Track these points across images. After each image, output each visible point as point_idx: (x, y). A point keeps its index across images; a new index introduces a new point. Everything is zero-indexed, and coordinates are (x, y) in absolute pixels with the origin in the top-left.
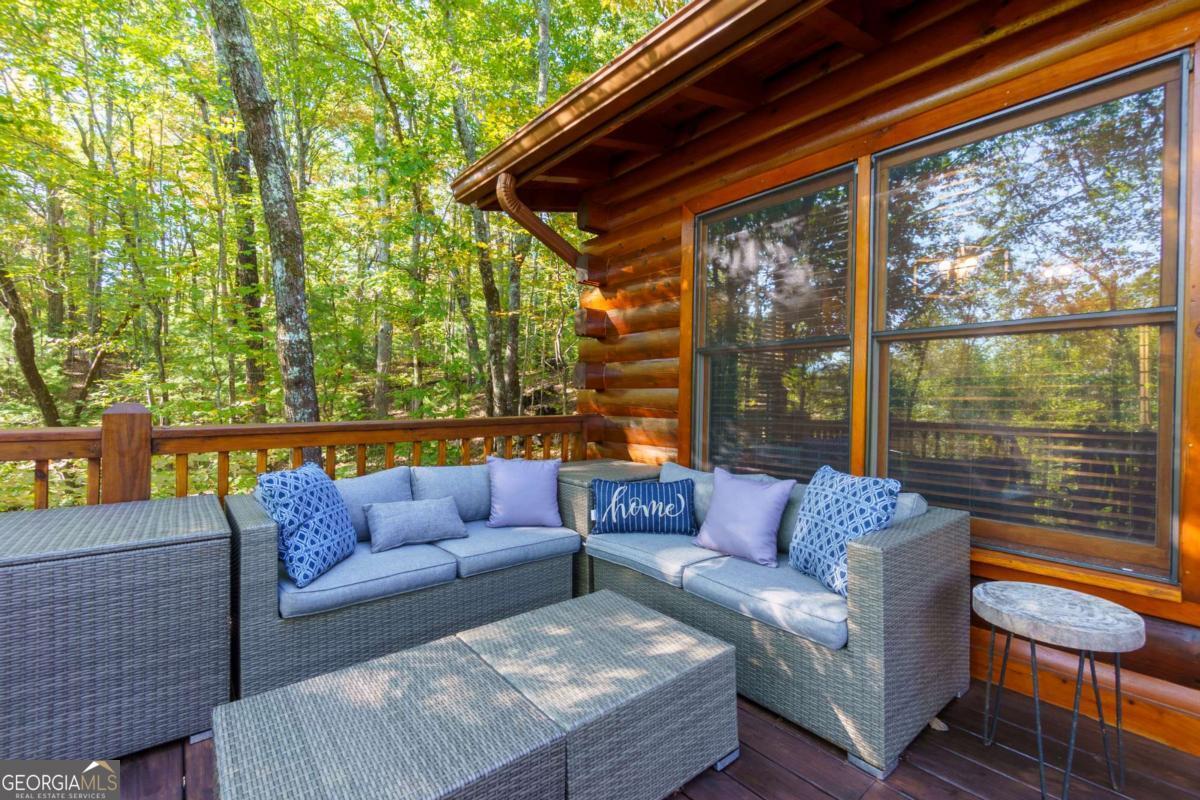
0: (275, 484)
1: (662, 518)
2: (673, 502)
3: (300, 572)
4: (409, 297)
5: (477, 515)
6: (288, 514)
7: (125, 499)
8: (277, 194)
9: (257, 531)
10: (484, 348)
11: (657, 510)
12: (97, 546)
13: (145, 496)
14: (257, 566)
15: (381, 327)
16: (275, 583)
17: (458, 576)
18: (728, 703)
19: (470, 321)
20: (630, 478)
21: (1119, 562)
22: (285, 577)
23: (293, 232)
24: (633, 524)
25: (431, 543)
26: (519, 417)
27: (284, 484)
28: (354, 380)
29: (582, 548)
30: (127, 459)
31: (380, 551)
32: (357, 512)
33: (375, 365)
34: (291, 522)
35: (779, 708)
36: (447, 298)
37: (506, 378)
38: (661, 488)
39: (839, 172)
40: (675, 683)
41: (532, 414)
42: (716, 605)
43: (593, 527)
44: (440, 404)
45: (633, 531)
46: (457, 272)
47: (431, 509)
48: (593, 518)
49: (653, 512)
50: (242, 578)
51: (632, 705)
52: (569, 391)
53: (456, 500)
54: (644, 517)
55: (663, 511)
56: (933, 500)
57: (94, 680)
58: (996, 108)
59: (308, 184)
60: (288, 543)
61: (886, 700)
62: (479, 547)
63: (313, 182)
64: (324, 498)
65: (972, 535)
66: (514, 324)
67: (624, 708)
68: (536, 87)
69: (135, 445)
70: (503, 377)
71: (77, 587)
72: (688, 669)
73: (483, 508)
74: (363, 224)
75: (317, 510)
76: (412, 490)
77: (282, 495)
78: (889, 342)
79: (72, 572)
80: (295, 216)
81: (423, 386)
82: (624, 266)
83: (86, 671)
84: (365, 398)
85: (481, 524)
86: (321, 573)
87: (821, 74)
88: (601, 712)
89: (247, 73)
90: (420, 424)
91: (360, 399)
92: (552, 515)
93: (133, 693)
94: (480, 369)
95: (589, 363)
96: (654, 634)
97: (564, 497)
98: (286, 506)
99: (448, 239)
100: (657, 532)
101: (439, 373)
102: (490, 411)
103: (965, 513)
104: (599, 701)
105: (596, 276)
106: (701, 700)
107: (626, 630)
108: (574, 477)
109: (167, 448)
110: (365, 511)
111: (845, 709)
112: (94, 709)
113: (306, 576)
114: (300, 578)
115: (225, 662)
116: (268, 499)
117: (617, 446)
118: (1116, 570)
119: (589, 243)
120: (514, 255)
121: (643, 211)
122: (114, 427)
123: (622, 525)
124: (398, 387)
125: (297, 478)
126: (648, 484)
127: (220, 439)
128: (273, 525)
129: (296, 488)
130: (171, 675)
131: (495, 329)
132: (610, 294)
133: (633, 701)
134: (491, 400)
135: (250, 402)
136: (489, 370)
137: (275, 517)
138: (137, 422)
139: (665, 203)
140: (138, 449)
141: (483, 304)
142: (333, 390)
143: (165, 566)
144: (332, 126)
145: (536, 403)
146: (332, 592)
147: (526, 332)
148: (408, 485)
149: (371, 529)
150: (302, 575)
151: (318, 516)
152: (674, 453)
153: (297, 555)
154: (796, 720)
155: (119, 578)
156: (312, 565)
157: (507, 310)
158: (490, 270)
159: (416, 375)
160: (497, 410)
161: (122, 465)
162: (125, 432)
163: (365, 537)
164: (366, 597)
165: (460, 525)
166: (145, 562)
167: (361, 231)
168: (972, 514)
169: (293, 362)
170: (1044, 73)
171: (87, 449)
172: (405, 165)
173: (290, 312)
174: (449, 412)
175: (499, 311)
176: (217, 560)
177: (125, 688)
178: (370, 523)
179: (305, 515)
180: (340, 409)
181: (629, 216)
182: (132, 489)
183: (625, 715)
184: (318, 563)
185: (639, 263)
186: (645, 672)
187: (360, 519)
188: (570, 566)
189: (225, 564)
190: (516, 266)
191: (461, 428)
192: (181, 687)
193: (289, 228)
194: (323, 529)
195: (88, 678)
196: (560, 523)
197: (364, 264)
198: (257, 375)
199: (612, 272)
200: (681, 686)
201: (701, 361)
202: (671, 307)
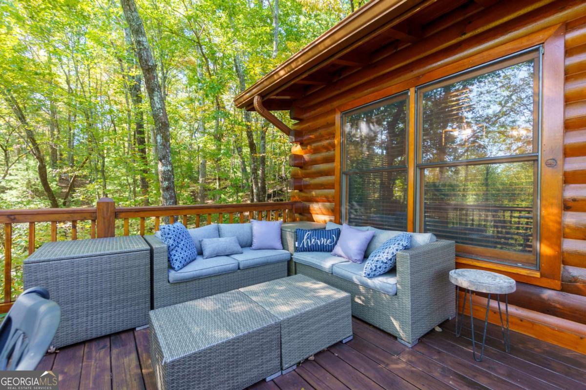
0: (166, 230)
1: (326, 246)
2: (331, 239)
3: (176, 265)
4: (214, 148)
5: (247, 244)
6: (171, 242)
7: (106, 236)
8: (158, 106)
9: (160, 248)
10: (249, 171)
11: (324, 242)
12: (102, 252)
13: (113, 235)
14: (160, 262)
15: (201, 162)
16: (167, 269)
17: (239, 269)
18: (348, 316)
19: (242, 158)
20: (313, 228)
21: (516, 262)
22: (171, 267)
23: (165, 122)
24: (313, 248)
25: (227, 255)
26: (266, 202)
27: (169, 229)
28: (189, 187)
29: (291, 258)
30: (106, 220)
31: (206, 258)
32: (196, 242)
33: (198, 179)
34: (172, 245)
35: (371, 321)
36: (232, 147)
37: (259, 185)
38: (325, 233)
39: (402, 94)
40: (324, 306)
41: (272, 202)
42: (346, 280)
43: (297, 250)
44: (229, 197)
45: (314, 251)
46: (236, 136)
47: (227, 241)
48: (297, 245)
49: (322, 243)
50: (155, 266)
51: (307, 313)
52: (289, 191)
53: (237, 237)
54: (318, 245)
55: (326, 242)
56: (439, 236)
57: (102, 303)
58: (466, 68)
59: (167, 95)
60: (171, 253)
61: (411, 316)
62: (247, 257)
63: (168, 94)
64: (184, 236)
65: (456, 251)
66: (263, 160)
67: (304, 314)
68: (273, 48)
69: (109, 214)
70: (258, 185)
71: (96, 268)
72: (330, 301)
73: (249, 241)
74: (192, 114)
75: (182, 240)
76: (219, 234)
77: (169, 234)
78: (424, 169)
79: (94, 262)
80: (165, 115)
81: (221, 189)
82: (311, 135)
83: (99, 300)
84: (194, 195)
85: (248, 248)
86: (184, 266)
87: (395, 51)
88: (295, 314)
89: (145, 53)
90: (220, 206)
91: (192, 196)
92: (278, 244)
93: (115, 309)
94: (248, 181)
95: (295, 179)
96: (318, 289)
97: (284, 237)
98: (170, 238)
99: (232, 121)
100: (324, 251)
101: (228, 182)
102: (252, 200)
103: (454, 242)
104: (294, 311)
105: (299, 139)
106: (336, 314)
107: (306, 288)
108: (287, 228)
109: (121, 216)
110: (200, 242)
111: (395, 319)
112: (102, 315)
113: (178, 267)
114: (176, 267)
115: (148, 299)
116: (164, 235)
117: (308, 216)
118: (515, 265)
119: (295, 124)
120: (263, 128)
121: (319, 110)
122: (101, 207)
123: (309, 249)
124: (209, 190)
125: (174, 227)
126: (321, 231)
127: (141, 212)
128: (166, 246)
129: (174, 231)
130: (129, 303)
131: (254, 162)
132: (305, 147)
133: (307, 311)
134: (253, 196)
135: (143, 197)
136: (252, 181)
137: (166, 243)
138: (110, 205)
139: (328, 107)
140: (110, 216)
141: (249, 150)
142: (179, 192)
143: (126, 260)
144: (177, 68)
145: (274, 197)
146: (189, 273)
147: (269, 163)
148: (217, 231)
149: (203, 249)
150: (177, 266)
151: (182, 243)
152: (333, 218)
153: (175, 258)
154: (377, 326)
155: (110, 264)
156: (181, 262)
157: (260, 153)
158: (252, 135)
159: (218, 184)
160: (255, 200)
161: (104, 222)
162: (105, 209)
163: (201, 253)
164: (202, 276)
165: (239, 248)
166: (119, 259)
167: (192, 117)
168: (456, 242)
169: (165, 179)
170: (485, 54)
171: (92, 217)
172: (212, 88)
173: (164, 157)
174: (233, 201)
175: (256, 154)
176: (145, 259)
177: (113, 307)
178: (202, 246)
179: (178, 242)
180: (182, 200)
181: (313, 112)
182: (108, 232)
183: (304, 316)
184: (183, 262)
185: (317, 134)
186: (313, 302)
187: (198, 245)
188: (286, 266)
189: (148, 261)
190: (264, 133)
191: (240, 208)
192: (132, 308)
193: (163, 120)
194: (184, 248)
195: (99, 303)
196: (282, 247)
197: (192, 132)
198: (145, 185)
199: (305, 138)
200: (327, 308)
201: (344, 177)
202: (331, 153)
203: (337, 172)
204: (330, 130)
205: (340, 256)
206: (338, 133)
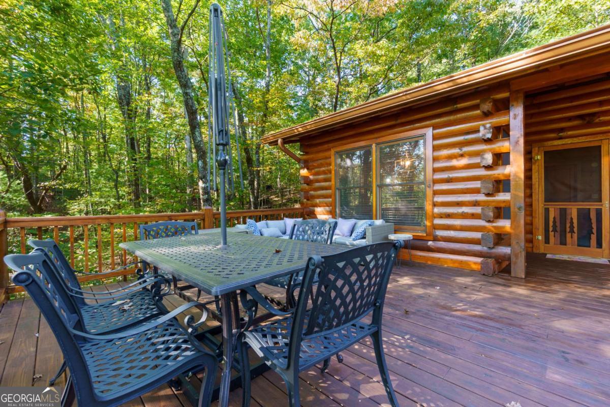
30: (209, 219)
39: (368, 147)
53: (278, 228)
56: (386, 221)
66: (258, 173)
82: (314, 163)
95: (304, 192)
103: (393, 224)
105: (306, 166)
109: (215, 217)
119: (302, 155)
121: (320, 148)
122: (207, 212)
131: (251, 174)
132: (310, 171)
139: (326, 147)
148: (266, 225)
149: (263, 234)
152: (330, 216)
158: (248, 151)
165: (281, 234)
169: (205, 193)
173: (204, 177)
175: (253, 167)
181: (315, 149)
182: (210, 226)
185: (318, 163)
193: (203, 150)
199: (310, 165)
201: (337, 191)
202: (329, 176)
203: (333, 188)
204: (328, 161)
205: (339, 235)
206: (333, 164)
